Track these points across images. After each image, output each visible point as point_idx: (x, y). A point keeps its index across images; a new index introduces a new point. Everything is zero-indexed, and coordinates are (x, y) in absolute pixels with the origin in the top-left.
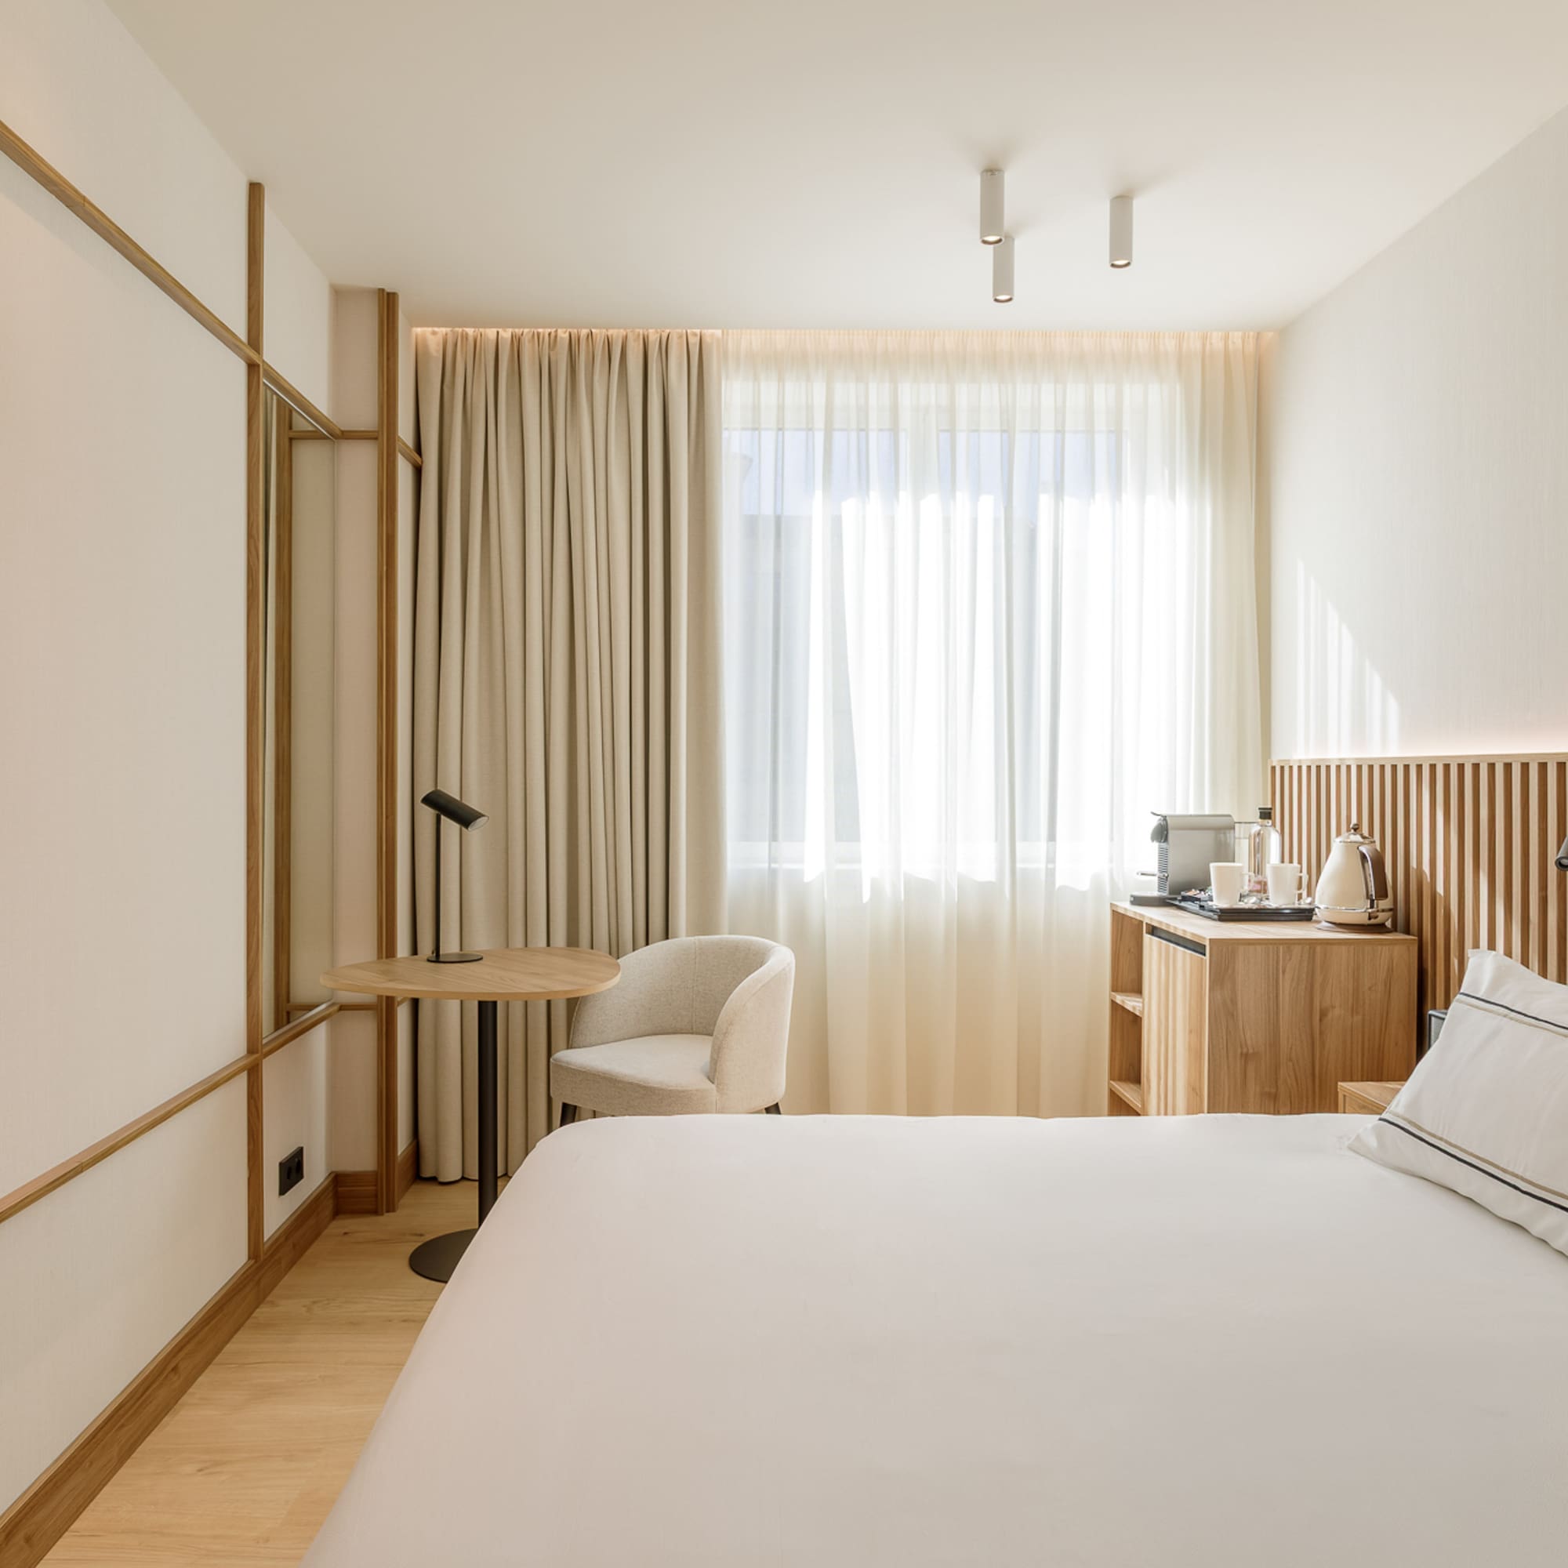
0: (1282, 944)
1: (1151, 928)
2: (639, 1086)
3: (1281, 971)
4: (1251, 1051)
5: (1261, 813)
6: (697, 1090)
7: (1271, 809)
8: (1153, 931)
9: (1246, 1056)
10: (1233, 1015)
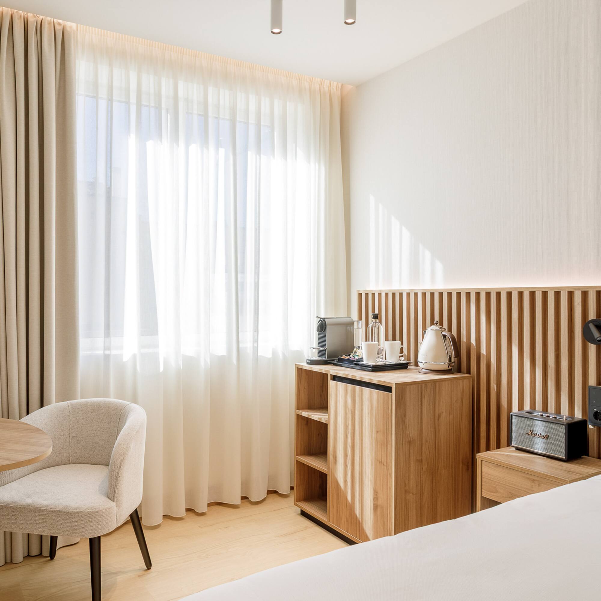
0: (424, 383)
1: (333, 376)
2: (61, 512)
3: (423, 397)
4: (412, 439)
5: (374, 316)
6: (106, 509)
7: (378, 314)
8: (335, 378)
9: (410, 442)
10: (405, 422)
